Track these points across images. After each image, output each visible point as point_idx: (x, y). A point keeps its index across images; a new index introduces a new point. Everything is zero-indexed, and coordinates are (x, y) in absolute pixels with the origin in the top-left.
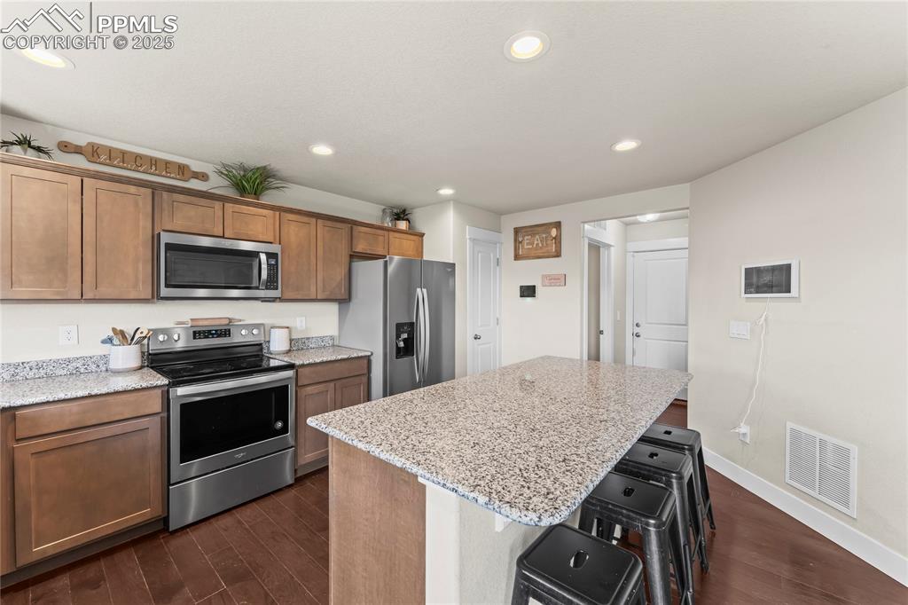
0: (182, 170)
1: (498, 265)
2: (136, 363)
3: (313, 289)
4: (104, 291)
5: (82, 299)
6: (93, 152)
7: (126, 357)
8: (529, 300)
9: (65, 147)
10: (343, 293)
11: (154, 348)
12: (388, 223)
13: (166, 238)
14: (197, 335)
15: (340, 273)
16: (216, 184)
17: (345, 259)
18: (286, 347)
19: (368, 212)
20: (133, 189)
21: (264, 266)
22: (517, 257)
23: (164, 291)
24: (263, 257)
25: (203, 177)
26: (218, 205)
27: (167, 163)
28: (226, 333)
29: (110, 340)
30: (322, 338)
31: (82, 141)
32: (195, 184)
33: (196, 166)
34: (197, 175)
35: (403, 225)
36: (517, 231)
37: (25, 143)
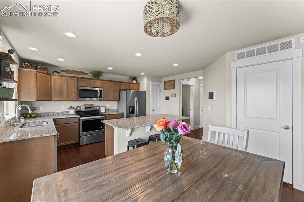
0: (83, 73)
1: (160, 91)
2: (74, 113)
3: (110, 98)
4: (69, 99)
5: (65, 100)
6: (67, 71)
7: (72, 112)
9: (62, 71)
10: (118, 98)
11: (77, 110)
12: (130, 81)
13: (80, 88)
14: (86, 108)
15: (117, 94)
16: (90, 76)
17: (118, 91)
18: (104, 111)
19: (125, 79)
20: (74, 79)
21: (99, 93)
22: (165, 89)
23: (79, 99)
24: (99, 91)
25: (87, 74)
26: (90, 80)
27: (80, 72)
28: (91, 107)
29: (69, 108)
30: (113, 109)
31: (65, 69)
32: (85, 76)
33: (86, 72)
34: (85, 74)
35: (134, 82)
36: (165, 82)
37: (56, 71)
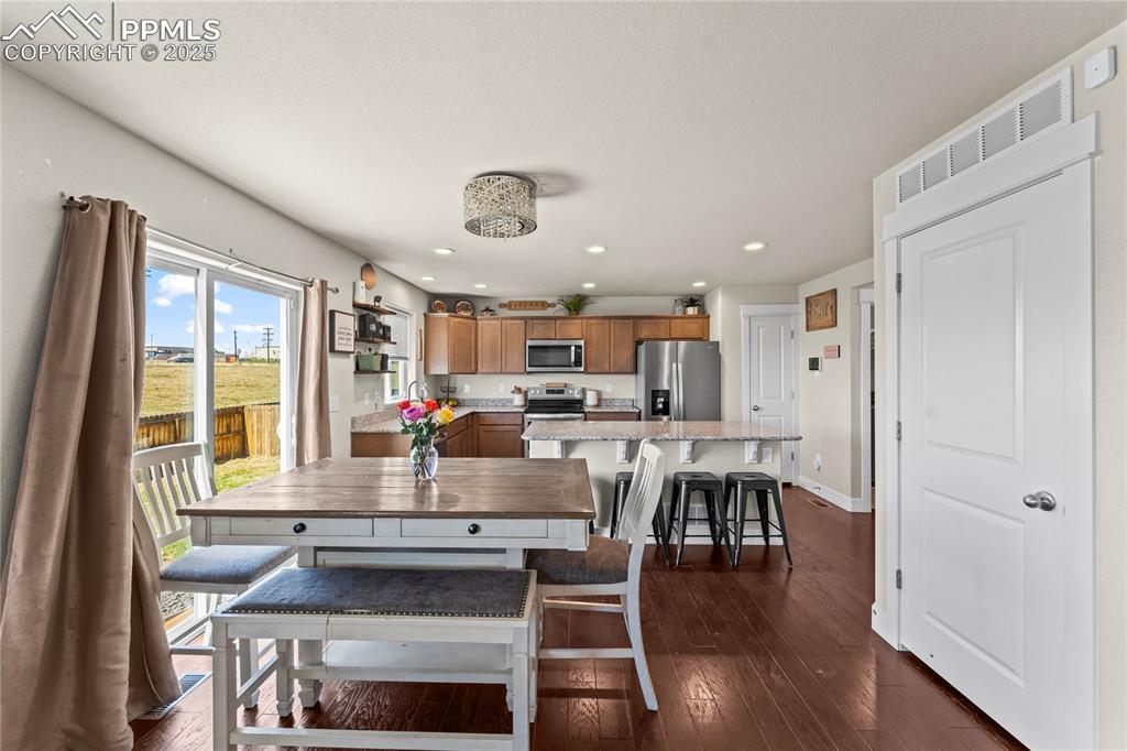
0: (544, 305)
1: (792, 337)
2: (522, 403)
3: (607, 366)
4: (507, 370)
5: (501, 373)
6: (510, 305)
7: (518, 400)
8: (817, 372)
9: (502, 306)
10: (630, 366)
11: (530, 397)
12: (679, 311)
13: (529, 343)
14: (548, 392)
15: (628, 353)
16: (560, 311)
17: (631, 345)
18: (595, 403)
19: (663, 306)
20: (518, 322)
21: (573, 354)
22: (808, 328)
23: (529, 369)
24: (573, 348)
25: (553, 305)
26: (553, 322)
27: (537, 302)
28: (562, 392)
29: (513, 392)
30: (624, 400)
31: (505, 301)
32: (549, 312)
33: (550, 301)
34: (550, 305)
35: (691, 311)
36: (808, 301)
37: (487, 310)
